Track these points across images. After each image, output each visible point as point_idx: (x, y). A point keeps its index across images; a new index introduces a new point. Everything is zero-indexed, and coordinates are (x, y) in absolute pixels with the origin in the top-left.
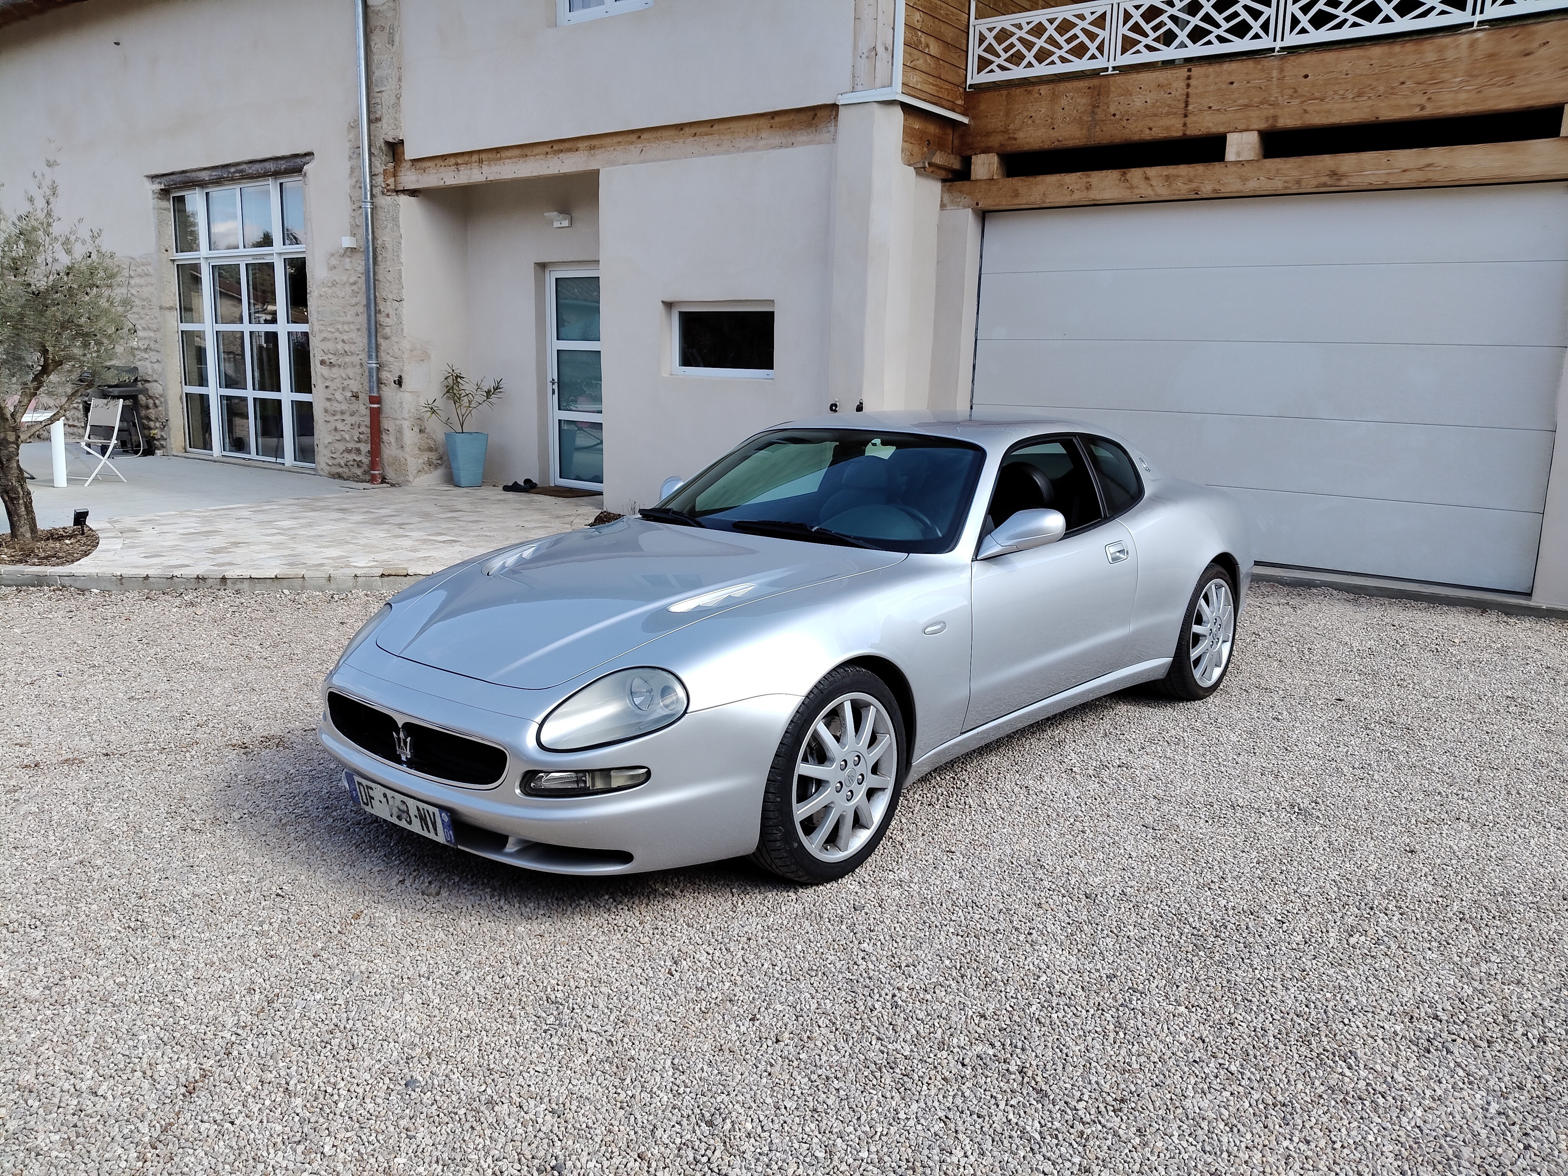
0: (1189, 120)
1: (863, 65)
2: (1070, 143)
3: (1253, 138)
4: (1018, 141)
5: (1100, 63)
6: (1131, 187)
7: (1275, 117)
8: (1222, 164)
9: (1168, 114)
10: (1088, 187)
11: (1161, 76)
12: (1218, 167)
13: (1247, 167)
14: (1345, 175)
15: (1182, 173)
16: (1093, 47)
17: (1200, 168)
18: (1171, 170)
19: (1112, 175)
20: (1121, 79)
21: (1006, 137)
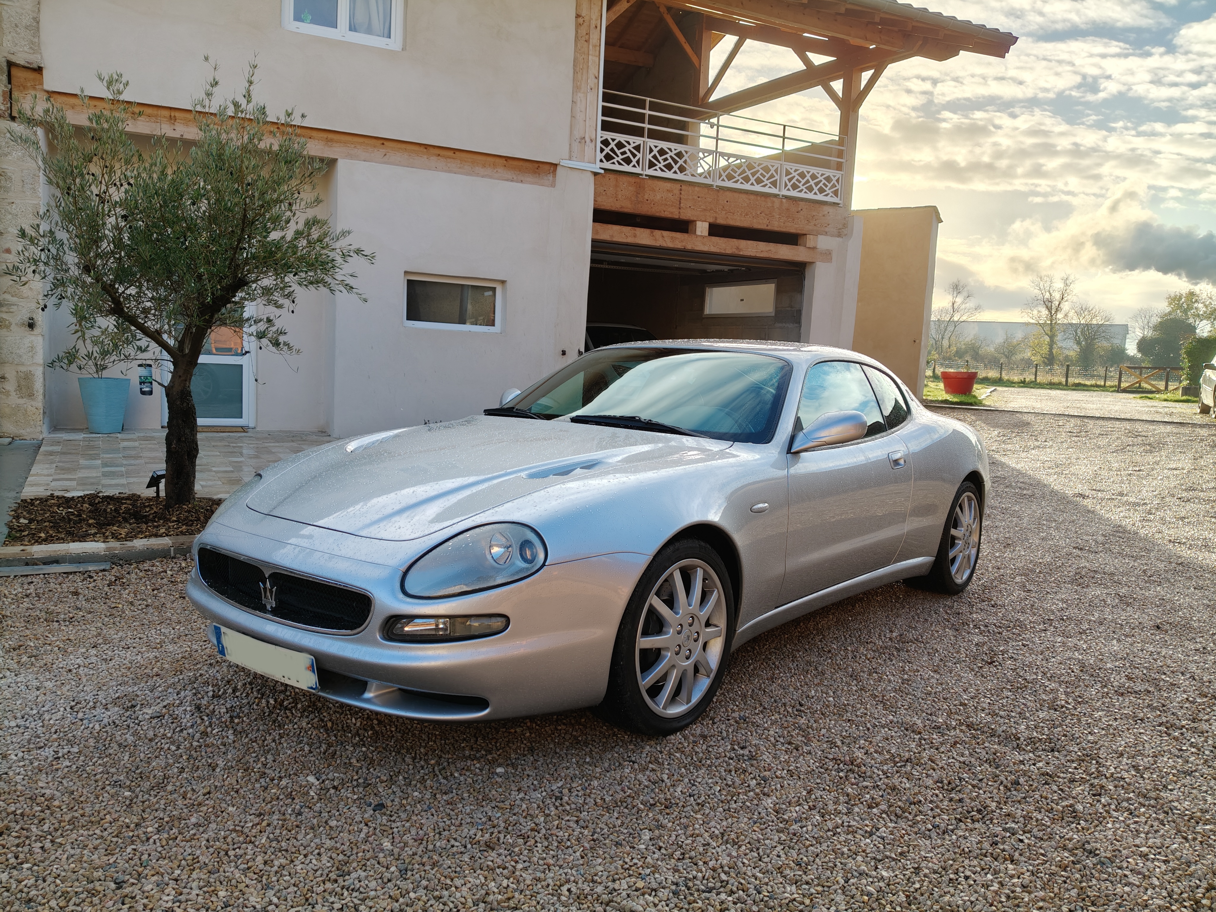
0: (681, 211)
1: (576, 145)
2: (626, 210)
3: (706, 225)
5: (638, 170)
6: (656, 240)
7: (717, 218)
8: (695, 236)
9: (672, 206)
10: (635, 235)
11: (668, 185)
12: (693, 237)
13: (705, 239)
15: (678, 236)
16: (634, 161)
17: (686, 236)
18: (674, 234)
19: (647, 231)
20: (650, 182)
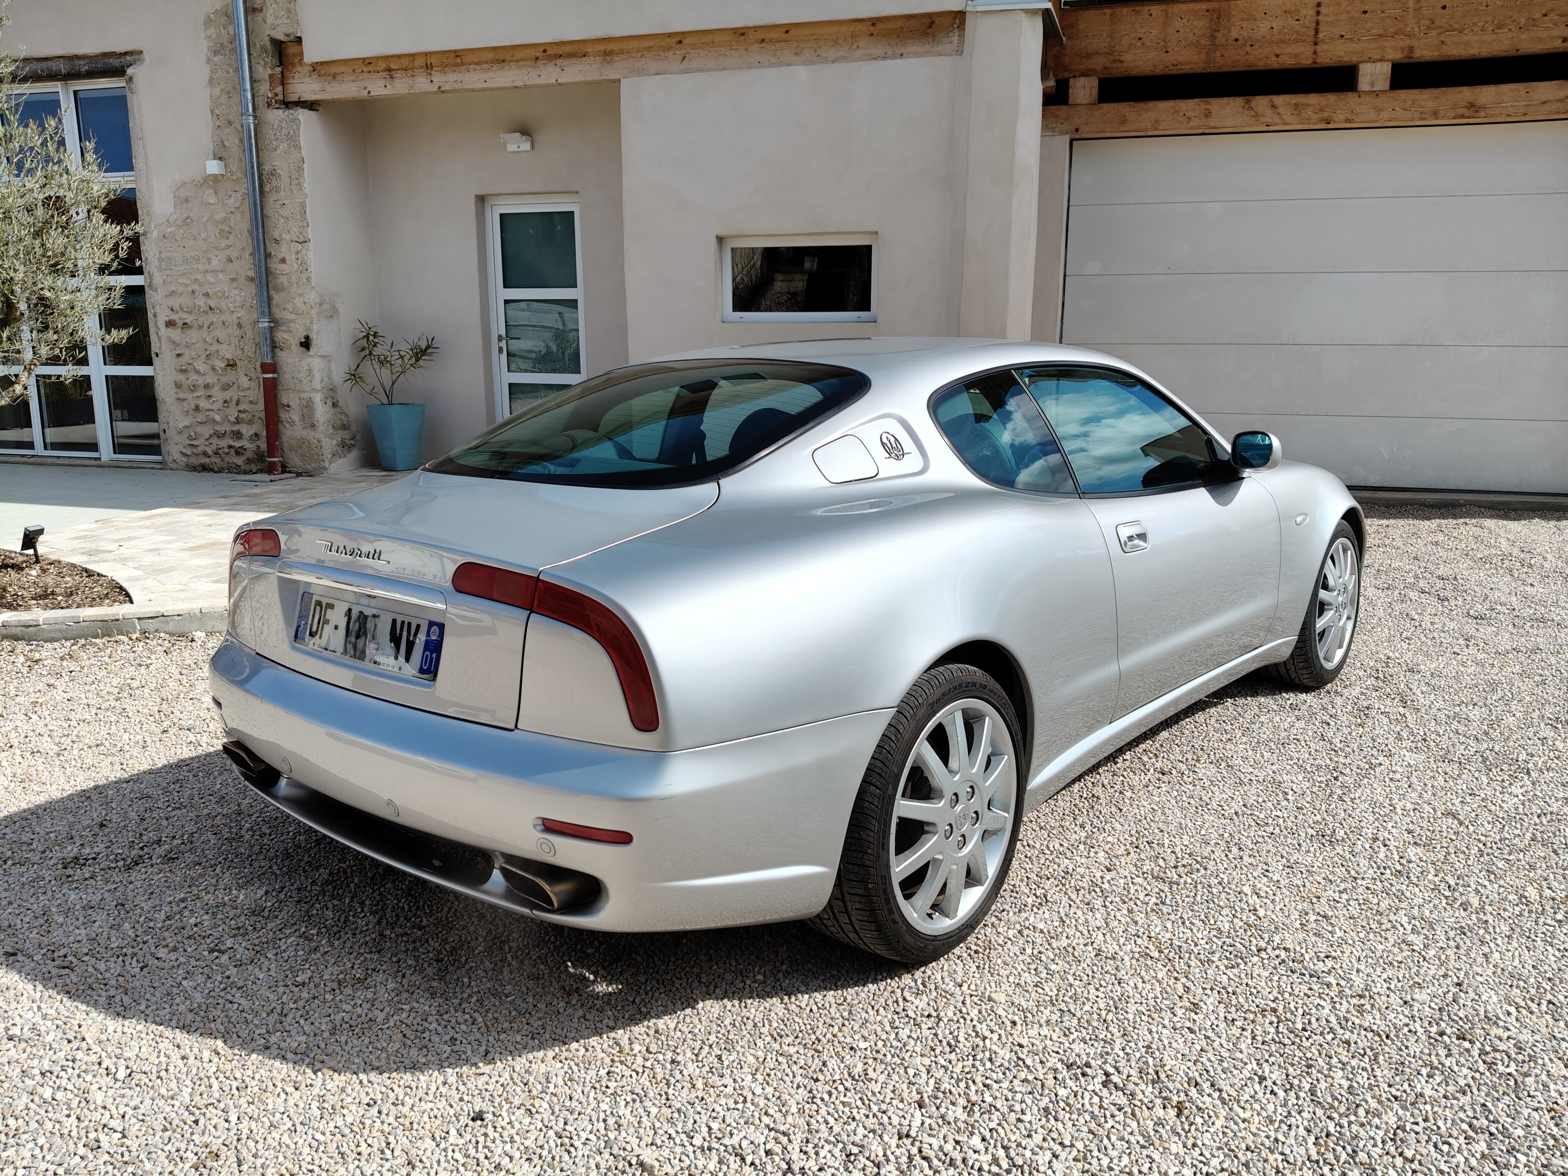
0: (1319, 48)
3: (1385, 69)
4: (1125, 64)
6: (1257, 116)
7: (1411, 49)
8: (1355, 95)
9: (1296, 41)
10: (1208, 114)
12: (1351, 97)
13: (1382, 98)
14: (1483, 107)
15: (1312, 102)
17: (1331, 98)
18: (1301, 99)
19: (1236, 102)
20: (1243, 3)
21: (1111, 58)
